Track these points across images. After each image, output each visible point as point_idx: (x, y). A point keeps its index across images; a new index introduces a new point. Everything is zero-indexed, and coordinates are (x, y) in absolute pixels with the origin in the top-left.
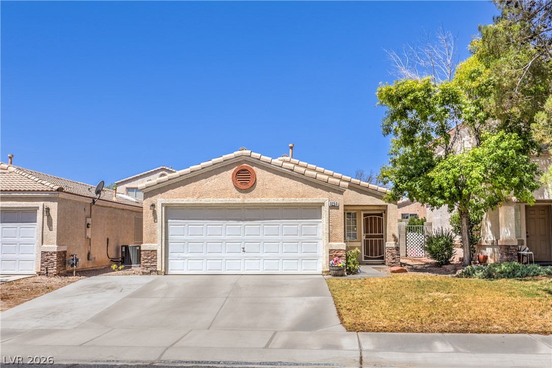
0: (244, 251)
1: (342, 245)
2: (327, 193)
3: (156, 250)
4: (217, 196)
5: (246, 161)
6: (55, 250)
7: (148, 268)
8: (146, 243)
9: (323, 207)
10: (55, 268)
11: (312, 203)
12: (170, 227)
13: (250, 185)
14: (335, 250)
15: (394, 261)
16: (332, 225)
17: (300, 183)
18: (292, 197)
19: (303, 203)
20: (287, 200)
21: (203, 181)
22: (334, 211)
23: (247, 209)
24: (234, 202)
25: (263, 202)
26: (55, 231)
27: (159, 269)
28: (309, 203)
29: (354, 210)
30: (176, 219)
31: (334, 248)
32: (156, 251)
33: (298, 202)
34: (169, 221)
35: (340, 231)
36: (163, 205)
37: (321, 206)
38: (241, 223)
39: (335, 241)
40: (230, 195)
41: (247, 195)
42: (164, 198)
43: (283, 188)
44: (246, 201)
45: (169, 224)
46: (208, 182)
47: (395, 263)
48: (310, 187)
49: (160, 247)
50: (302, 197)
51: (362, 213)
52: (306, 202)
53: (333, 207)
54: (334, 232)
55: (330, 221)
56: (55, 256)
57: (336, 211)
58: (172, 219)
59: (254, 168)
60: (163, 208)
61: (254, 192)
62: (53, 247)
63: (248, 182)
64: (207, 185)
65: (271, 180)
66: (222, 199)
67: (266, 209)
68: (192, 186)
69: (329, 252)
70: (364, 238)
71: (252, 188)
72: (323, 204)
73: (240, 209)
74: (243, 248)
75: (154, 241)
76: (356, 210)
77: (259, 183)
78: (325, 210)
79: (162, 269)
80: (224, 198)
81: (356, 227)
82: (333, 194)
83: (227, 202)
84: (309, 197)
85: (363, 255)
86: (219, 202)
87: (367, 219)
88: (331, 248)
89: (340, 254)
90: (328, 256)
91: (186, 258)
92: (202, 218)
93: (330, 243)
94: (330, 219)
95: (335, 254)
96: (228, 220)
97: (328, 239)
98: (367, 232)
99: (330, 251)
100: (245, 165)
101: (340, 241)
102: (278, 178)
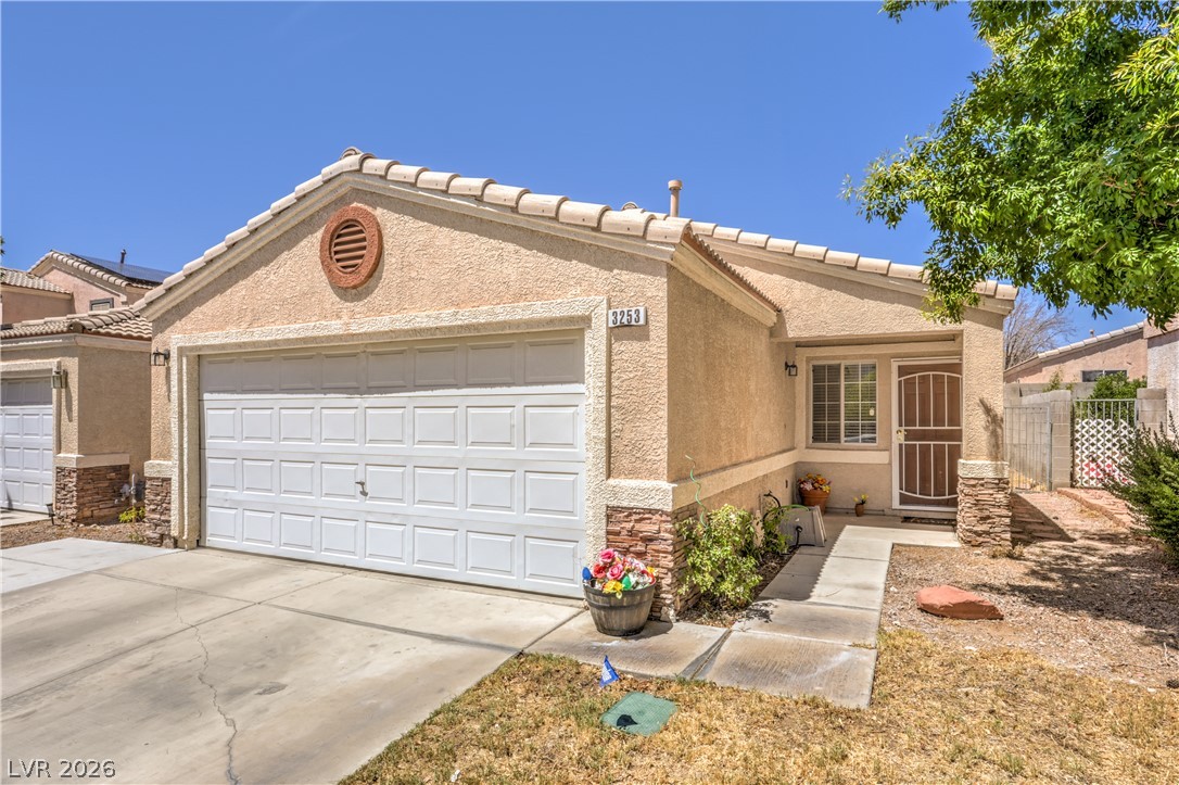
0: (364, 493)
1: (655, 491)
2: (604, 274)
3: (170, 479)
4: (291, 318)
5: (358, 194)
6: (74, 465)
7: (156, 525)
8: (156, 458)
9: (588, 335)
10: (75, 504)
11: (551, 321)
12: (209, 414)
13: (364, 271)
14: (630, 511)
15: (985, 527)
16: (619, 408)
17: (511, 247)
18: (486, 302)
19: (518, 324)
20: (468, 316)
21: (261, 272)
22: (626, 349)
23: (373, 354)
24: (326, 333)
25: (398, 326)
26: (75, 423)
27: (175, 533)
28: (539, 322)
29: (869, 356)
30: (219, 392)
31: (625, 504)
32: (167, 480)
33: (501, 318)
34: (206, 396)
35: (655, 431)
36: (181, 350)
37: (582, 330)
38: (357, 400)
39: (633, 473)
40: (317, 311)
41: (359, 306)
42: (184, 332)
43: (458, 270)
44: (354, 329)
45: (207, 405)
46: (272, 277)
47: (988, 533)
48: (544, 258)
49: (176, 470)
50: (518, 297)
51: (895, 366)
52: (527, 315)
53: (626, 329)
54: (627, 435)
55: (614, 392)
56: (75, 479)
57: (636, 345)
58: (211, 392)
59: (379, 212)
60: (184, 360)
61: (378, 296)
62: (71, 457)
63: (359, 261)
64: (270, 284)
65: (425, 247)
66: (297, 326)
67: (421, 351)
68: (239, 291)
69: (608, 517)
70: (898, 438)
71: (372, 282)
72: (586, 320)
73: (355, 355)
74: (362, 484)
75: (167, 456)
76: (876, 356)
77: (390, 261)
78: (594, 345)
79: (182, 532)
80: (304, 321)
81: (874, 406)
82: (625, 276)
83: (309, 334)
84: (539, 296)
85: (896, 492)
86: (291, 336)
87: (909, 384)
88: (615, 503)
89: (648, 528)
90: (602, 533)
91: (240, 502)
92: (269, 387)
93: (612, 481)
94: (615, 383)
95: (628, 526)
96: (326, 390)
97: (603, 464)
98: (910, 421)
99: (612, 513)
100: (355, 204)
101: (653, 474)
102: (444, 236)
